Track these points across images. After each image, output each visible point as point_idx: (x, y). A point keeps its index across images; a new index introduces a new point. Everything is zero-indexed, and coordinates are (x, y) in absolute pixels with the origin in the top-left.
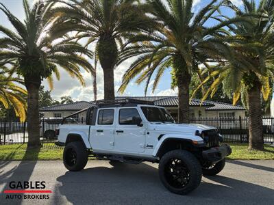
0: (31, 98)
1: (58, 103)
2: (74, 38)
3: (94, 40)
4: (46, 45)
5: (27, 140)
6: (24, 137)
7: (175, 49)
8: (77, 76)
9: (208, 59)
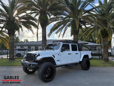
0: (11, 39)
1: (22, 42)
2: (29, 14)
3: (38, 15)
4: (17, 16)
5: (9, 58)
6: (8, 56)
7: (72, 19)
8: (31, 30)
9: (86, 24)
